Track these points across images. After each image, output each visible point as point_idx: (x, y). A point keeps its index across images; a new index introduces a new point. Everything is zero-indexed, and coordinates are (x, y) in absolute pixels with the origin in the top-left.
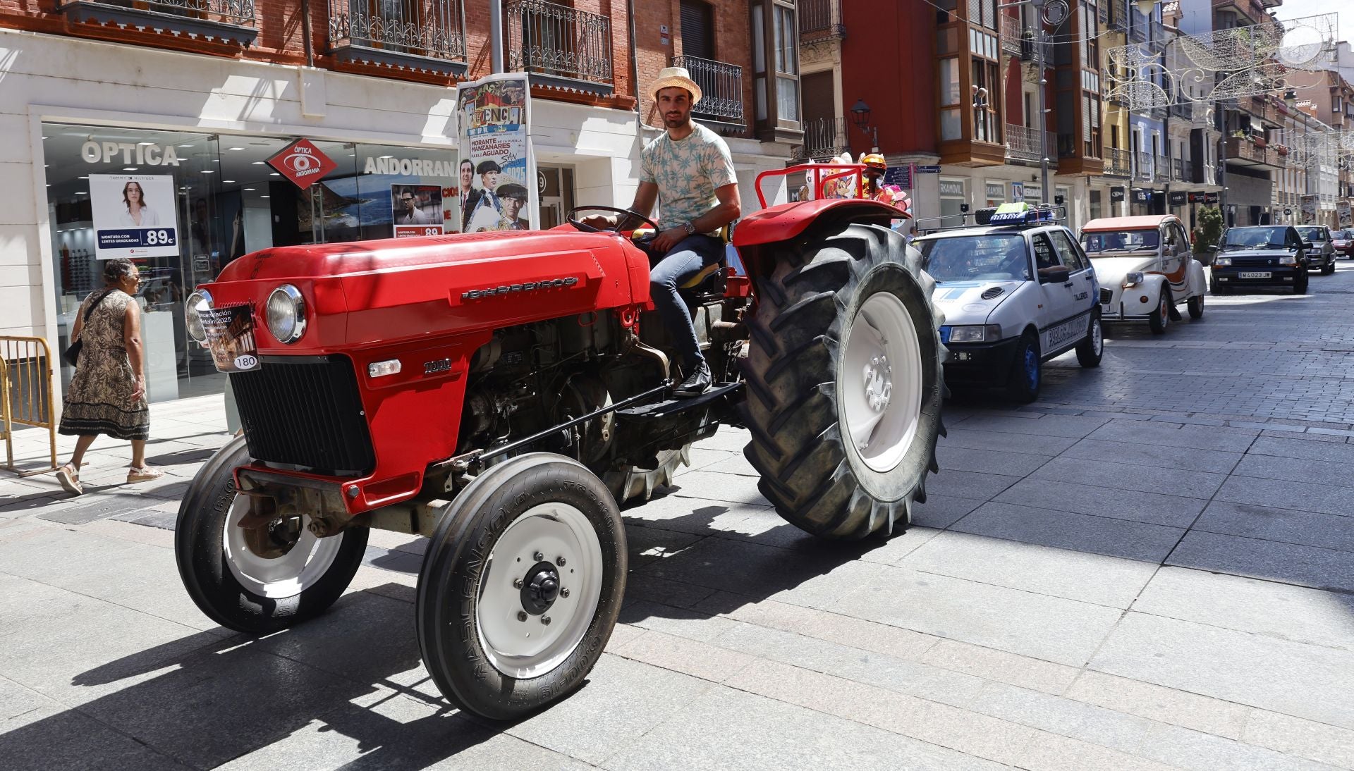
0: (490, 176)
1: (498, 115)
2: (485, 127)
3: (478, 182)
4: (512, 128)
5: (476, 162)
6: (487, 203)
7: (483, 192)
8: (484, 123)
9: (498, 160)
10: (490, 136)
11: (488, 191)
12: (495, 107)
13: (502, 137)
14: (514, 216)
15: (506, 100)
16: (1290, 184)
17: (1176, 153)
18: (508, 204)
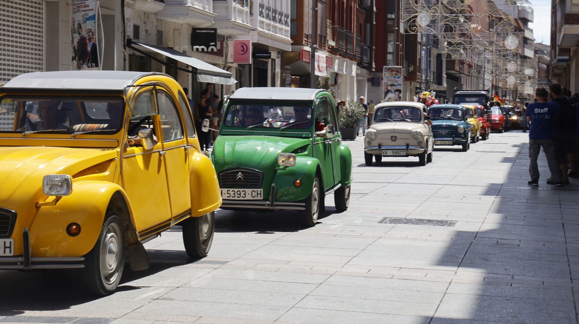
0: (393, 87)
1: (396, 75)
2: (393, 77)
3: (389, 88)
4: (399, 78)
5: (389, 84)
6: (392, 93)
7: (391, 90)
8: (392, 76)
9: (395, 84)
10: (394, 79)
11: (392, 90)
12: (395, 73)
13: (397, 79)
14: (398, 96)
15: (398, 72)
16: (469, 87)
17: (432, 70)
18: (397, 93)
